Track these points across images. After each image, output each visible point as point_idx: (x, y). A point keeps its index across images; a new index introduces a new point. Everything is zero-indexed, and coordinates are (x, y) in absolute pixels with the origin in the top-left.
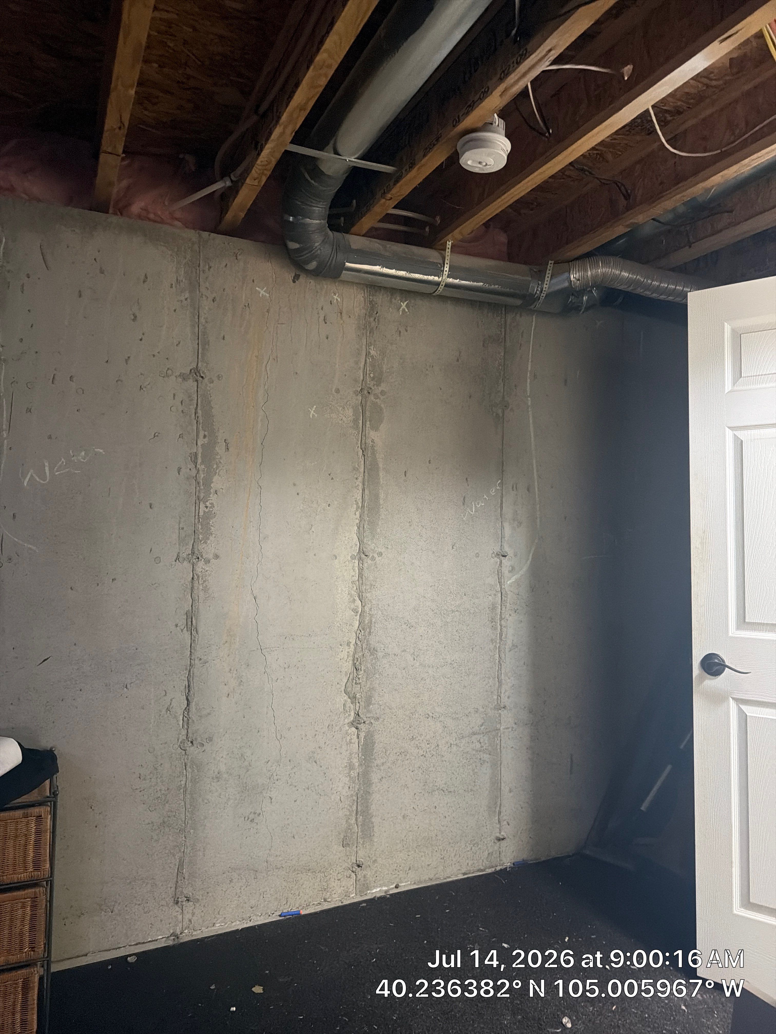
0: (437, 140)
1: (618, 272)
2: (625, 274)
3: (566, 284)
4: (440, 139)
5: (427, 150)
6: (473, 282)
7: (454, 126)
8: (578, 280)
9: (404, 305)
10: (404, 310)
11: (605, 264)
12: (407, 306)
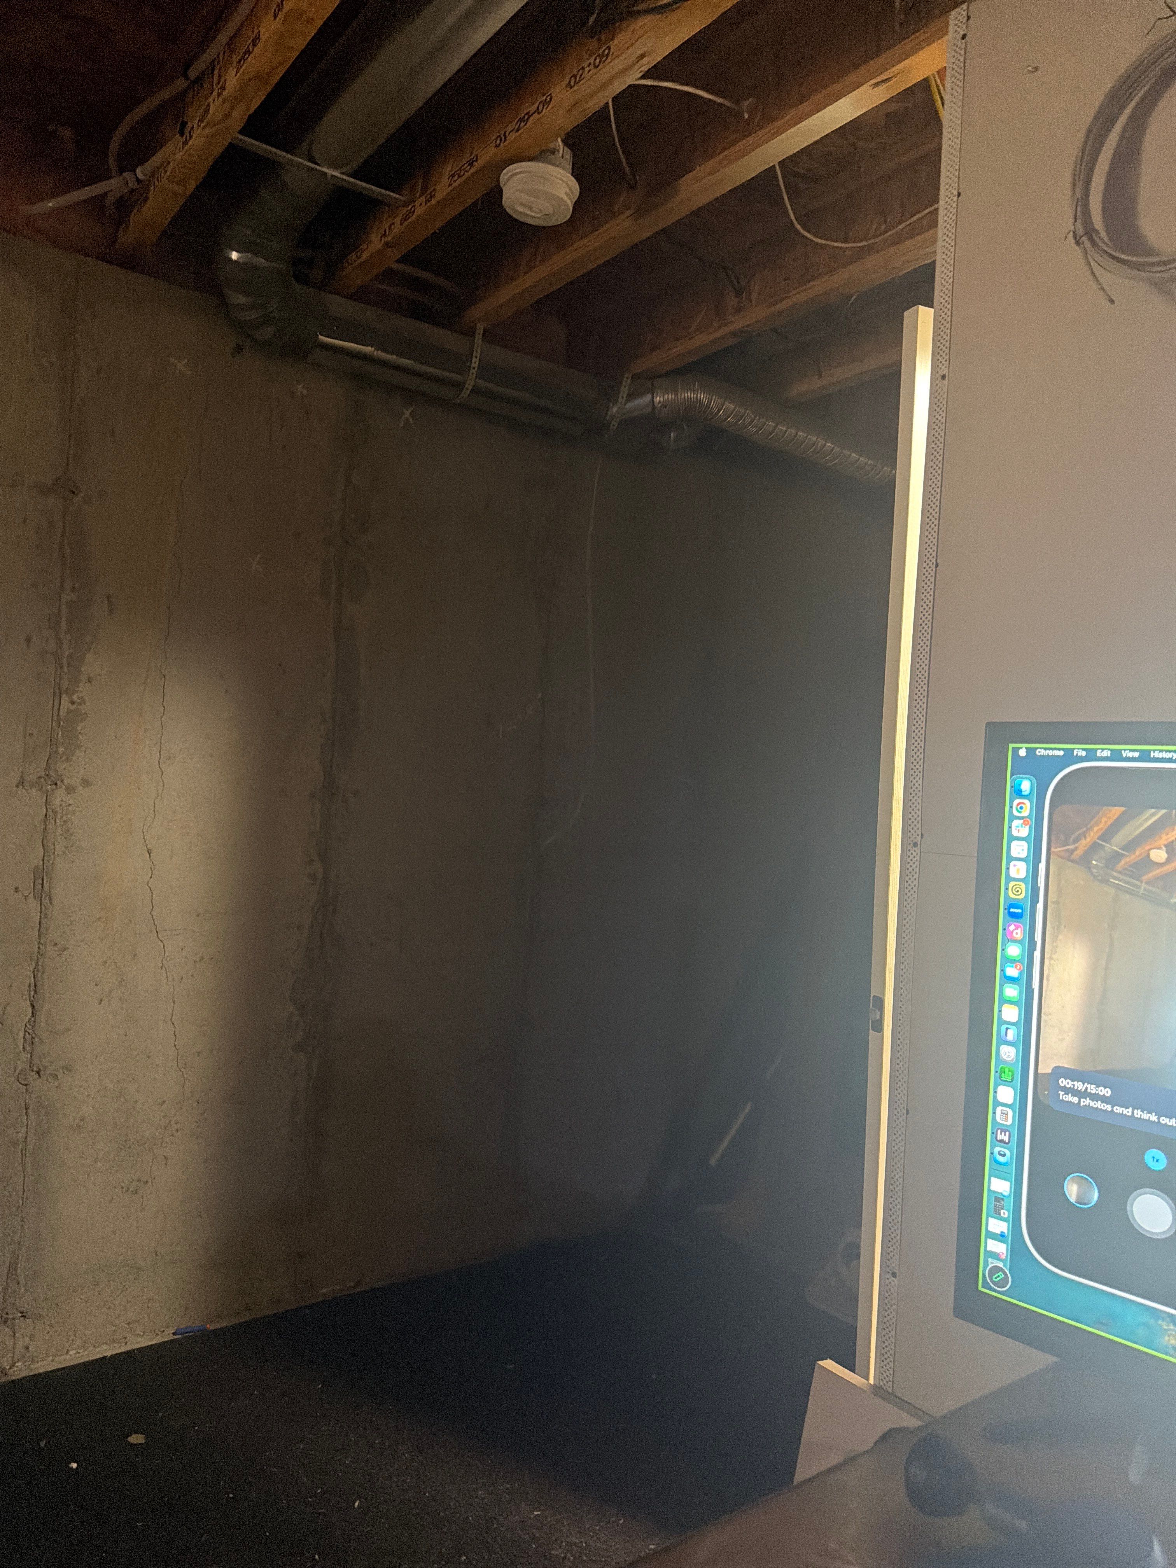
0: (472, 163)
1: (719, 402)
2: (729, 407)
3: (648, 410)
4: (476, 164)
7: (497, 147)
8: (666, 407)
9: (407, 413)
10: (407, 419)
12: (412, 414)
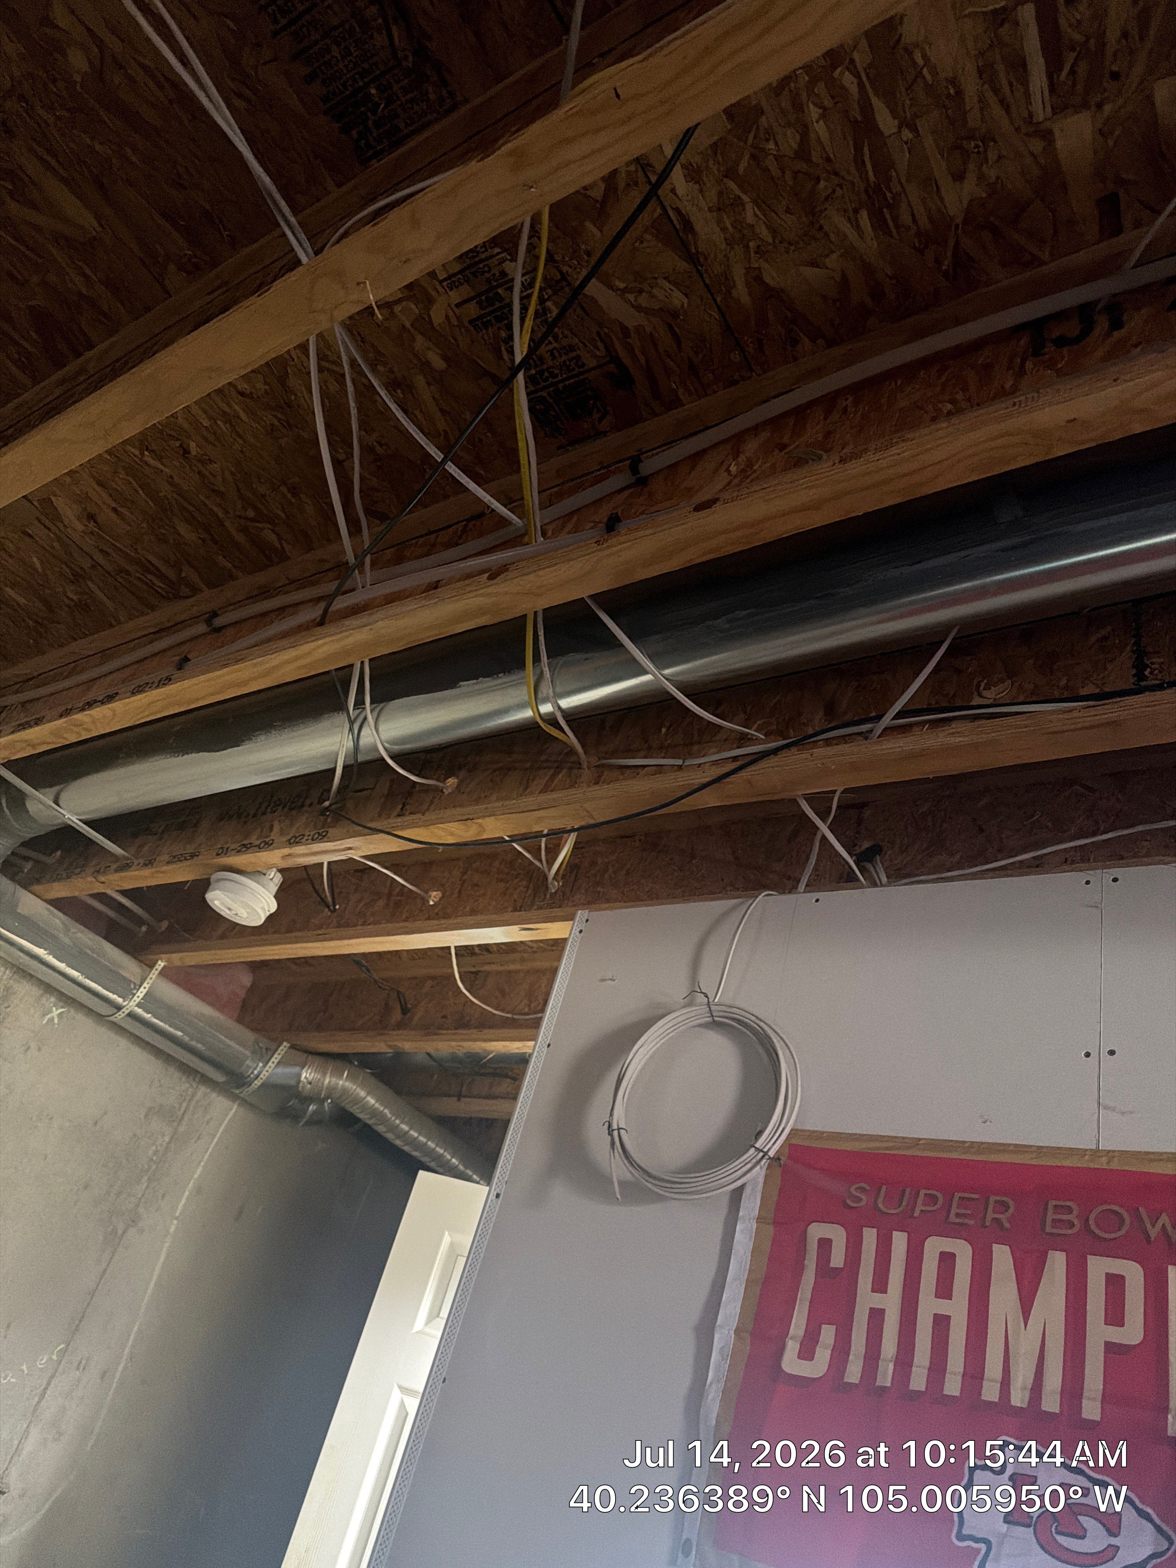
0: (193, 856)
1: (363, 1094)
2: (371, 1101)
3: (293, 1082)
4: (196, 858)
5: (175, 859)
6: (170, 1026)
7: (218, 855)
8: (310, 1083)
9: (56, 1012)
10: (52, 1019)
11: (351, 1077)
12: (60, 1015)
